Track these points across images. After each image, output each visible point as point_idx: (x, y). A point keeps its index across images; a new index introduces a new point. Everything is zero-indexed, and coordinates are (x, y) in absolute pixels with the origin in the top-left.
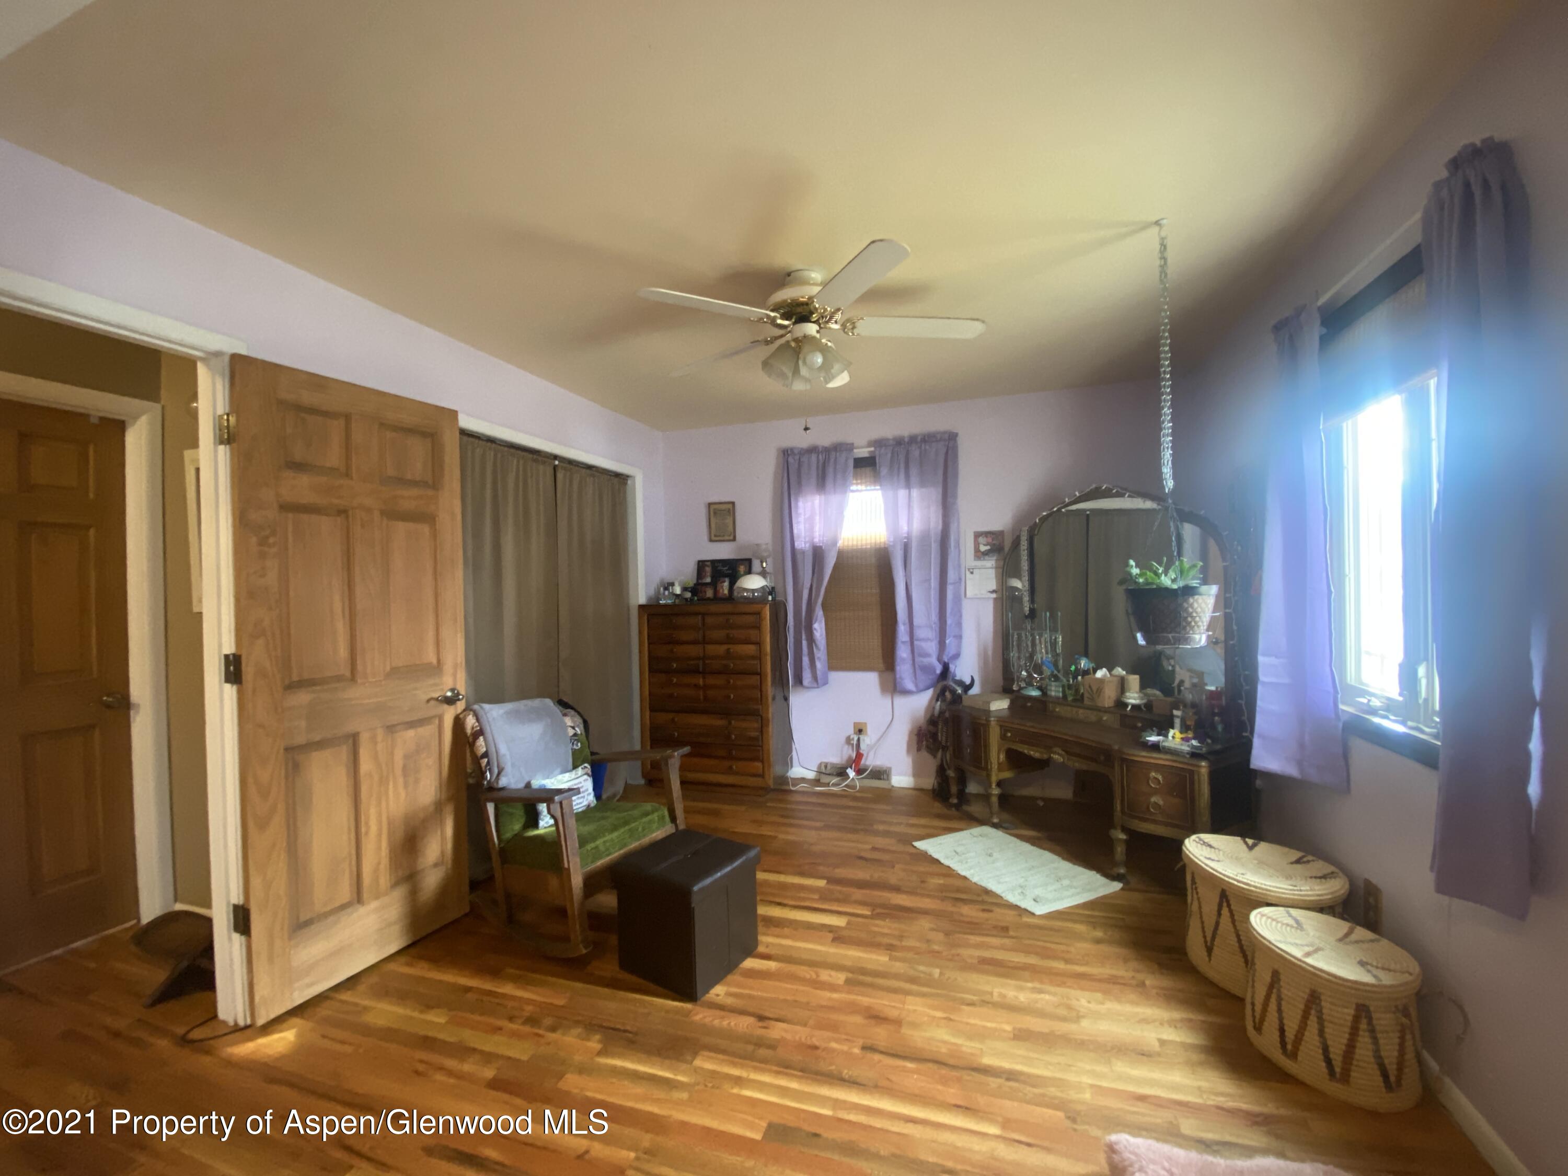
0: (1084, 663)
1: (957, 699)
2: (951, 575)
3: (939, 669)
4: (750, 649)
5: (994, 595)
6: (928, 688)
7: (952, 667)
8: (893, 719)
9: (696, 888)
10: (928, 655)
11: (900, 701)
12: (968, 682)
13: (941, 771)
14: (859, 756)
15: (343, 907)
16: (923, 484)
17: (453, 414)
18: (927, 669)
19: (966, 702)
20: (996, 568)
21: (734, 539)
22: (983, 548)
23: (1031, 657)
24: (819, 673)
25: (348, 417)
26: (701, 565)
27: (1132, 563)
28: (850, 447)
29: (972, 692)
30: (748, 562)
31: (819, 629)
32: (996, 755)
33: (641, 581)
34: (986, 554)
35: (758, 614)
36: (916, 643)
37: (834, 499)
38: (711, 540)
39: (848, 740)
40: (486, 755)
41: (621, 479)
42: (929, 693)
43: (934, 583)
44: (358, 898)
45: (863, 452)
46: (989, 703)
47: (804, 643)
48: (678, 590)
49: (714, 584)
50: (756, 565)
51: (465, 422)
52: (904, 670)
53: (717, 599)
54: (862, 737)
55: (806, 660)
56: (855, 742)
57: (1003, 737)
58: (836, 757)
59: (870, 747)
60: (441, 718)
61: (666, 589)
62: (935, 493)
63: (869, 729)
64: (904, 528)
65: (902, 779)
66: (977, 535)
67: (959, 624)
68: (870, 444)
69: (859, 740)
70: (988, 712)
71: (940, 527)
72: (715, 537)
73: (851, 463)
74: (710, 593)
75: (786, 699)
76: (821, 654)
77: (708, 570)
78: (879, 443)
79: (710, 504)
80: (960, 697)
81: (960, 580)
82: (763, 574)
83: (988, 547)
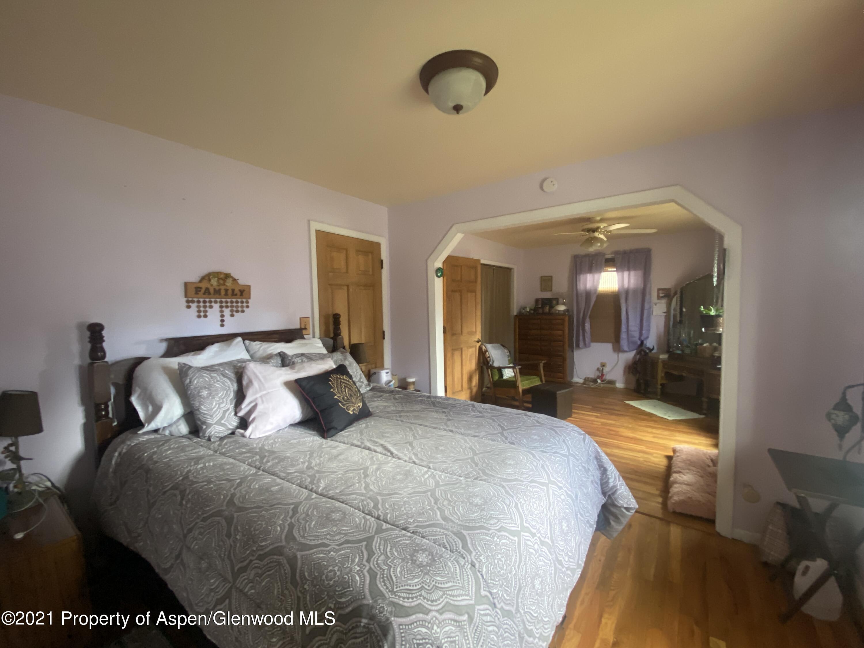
0: (700, 341)
1: (646, 354)
2: (646, 306)
3: (639, 342)
4: (560, 332)
5: (665, 314)
6: (634, 350)
7: (645, 342)
8: (617, 362)
9: (558, 393)
10: (635, 337)
11: (621, 355)
12: (651, 348)
13: (638, 381)
14: (603, 375)
15: (458, 392)
16: (635, 269)
17: (479, 260)
18: (634, 343)
19: (650, 355)
20: (667, 303)
21: (551, 291)
22: (661, 295)
23: (679, 338)
24: (587, 343)
25: (461, 266)
26: (537, 300)
27: (702, 307)
28: (604, 254)
29: (654, 351)
30: (557, 300)
31: (587, 326)
32: (660, 374)
33: (515, 307)
34: (662, 297)
35: (563, 320)
36: (630, 332)
37: (596, 276)
38: (542, 291)
39: (598, 369)
40: (489, 357)
41: (509, 269)
42: (634, 352)
43: (639, 309)
44: (462, 390)
45: (609, 256)
46: (659, 355)
47: (581, 331)
48: (528, 310)
49: (543, 307)
50: (561, 300)
51: (483, 261)
52: (624, 343)
53: (544, 314)
54: (604, 368)
55: (581, 338)
56: (601, 370)
57: (664, 367)
58: (592, 376)
59: (608, 372)
60: (476, 346)
61: (524, 309)
62: (640, 273)
63: (607, 365)
64: (626, 286)
65: (620, 385)
66: (659, 290)
67: (649, 326)
68: (612, 253)
69: (603, 369)
70: (659, 358)
71: (642, 286)
72: (543, 290)
73: (604, 261)
74: (540, 311)
75: (573, 351)
76: (588, 335)
77: (540, 302)
78: (616, 253)
79: (542, 277)
80: (647, 353)
81: (650, 308)
82: (564, 304)
83: (663, 295)
